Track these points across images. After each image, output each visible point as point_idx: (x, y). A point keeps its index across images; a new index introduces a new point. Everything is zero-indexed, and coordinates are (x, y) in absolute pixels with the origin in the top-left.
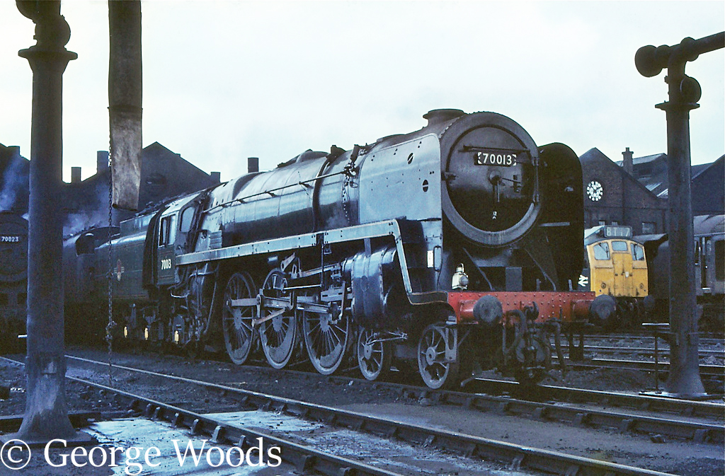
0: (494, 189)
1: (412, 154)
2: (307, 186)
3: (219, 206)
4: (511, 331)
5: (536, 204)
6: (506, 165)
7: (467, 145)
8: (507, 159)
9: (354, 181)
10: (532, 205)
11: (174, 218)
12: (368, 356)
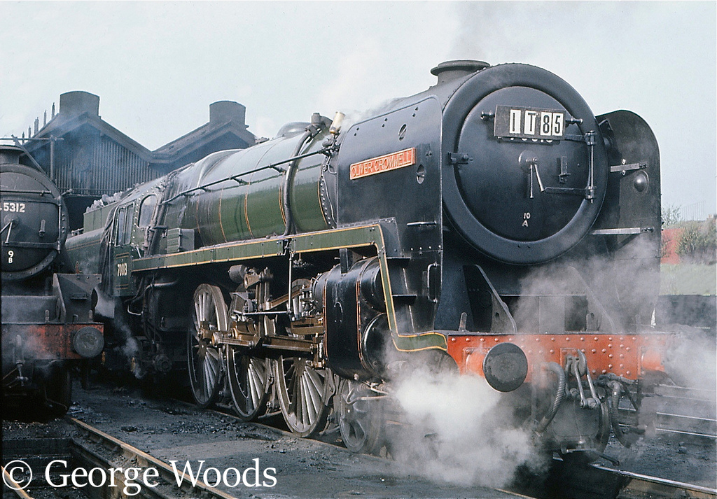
1: (405, 125)
2: (280, 170)
3: (181, 195)
5: (589, 201)
6: (545, 144)
9: (334, 163)
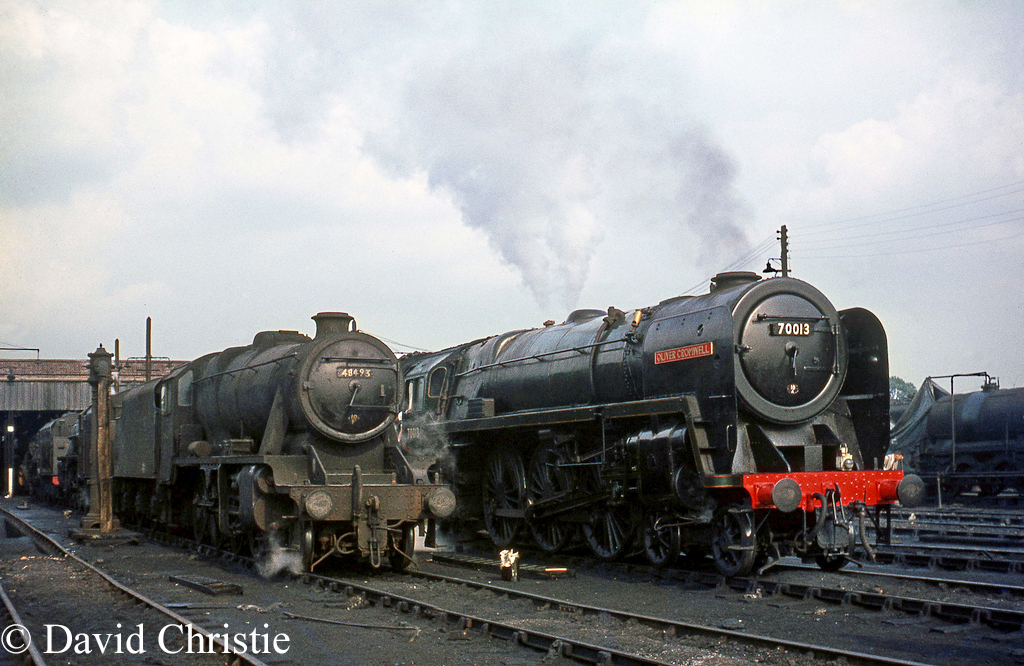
0: (790, 362)
1: (702, 326)
2: (583, 353)
3: (478, 369)
4: (811, 515)
5: (836, 375)
6: (804, 335)
7: (761, 314)
8: (804, 328)
9: (637, 349)
10: (832, 376)
11: (422, 380)
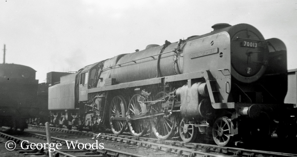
0: (248, 58)
1: (213, 41)
2: (154, 58)
3: (109, 68)
6: (255, 47)
8: (255, 44)
11: (87, 73)
12: (185, 131)
